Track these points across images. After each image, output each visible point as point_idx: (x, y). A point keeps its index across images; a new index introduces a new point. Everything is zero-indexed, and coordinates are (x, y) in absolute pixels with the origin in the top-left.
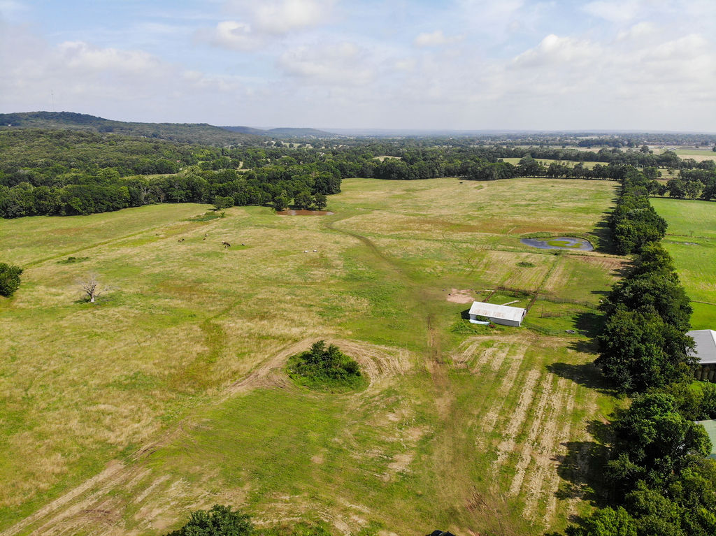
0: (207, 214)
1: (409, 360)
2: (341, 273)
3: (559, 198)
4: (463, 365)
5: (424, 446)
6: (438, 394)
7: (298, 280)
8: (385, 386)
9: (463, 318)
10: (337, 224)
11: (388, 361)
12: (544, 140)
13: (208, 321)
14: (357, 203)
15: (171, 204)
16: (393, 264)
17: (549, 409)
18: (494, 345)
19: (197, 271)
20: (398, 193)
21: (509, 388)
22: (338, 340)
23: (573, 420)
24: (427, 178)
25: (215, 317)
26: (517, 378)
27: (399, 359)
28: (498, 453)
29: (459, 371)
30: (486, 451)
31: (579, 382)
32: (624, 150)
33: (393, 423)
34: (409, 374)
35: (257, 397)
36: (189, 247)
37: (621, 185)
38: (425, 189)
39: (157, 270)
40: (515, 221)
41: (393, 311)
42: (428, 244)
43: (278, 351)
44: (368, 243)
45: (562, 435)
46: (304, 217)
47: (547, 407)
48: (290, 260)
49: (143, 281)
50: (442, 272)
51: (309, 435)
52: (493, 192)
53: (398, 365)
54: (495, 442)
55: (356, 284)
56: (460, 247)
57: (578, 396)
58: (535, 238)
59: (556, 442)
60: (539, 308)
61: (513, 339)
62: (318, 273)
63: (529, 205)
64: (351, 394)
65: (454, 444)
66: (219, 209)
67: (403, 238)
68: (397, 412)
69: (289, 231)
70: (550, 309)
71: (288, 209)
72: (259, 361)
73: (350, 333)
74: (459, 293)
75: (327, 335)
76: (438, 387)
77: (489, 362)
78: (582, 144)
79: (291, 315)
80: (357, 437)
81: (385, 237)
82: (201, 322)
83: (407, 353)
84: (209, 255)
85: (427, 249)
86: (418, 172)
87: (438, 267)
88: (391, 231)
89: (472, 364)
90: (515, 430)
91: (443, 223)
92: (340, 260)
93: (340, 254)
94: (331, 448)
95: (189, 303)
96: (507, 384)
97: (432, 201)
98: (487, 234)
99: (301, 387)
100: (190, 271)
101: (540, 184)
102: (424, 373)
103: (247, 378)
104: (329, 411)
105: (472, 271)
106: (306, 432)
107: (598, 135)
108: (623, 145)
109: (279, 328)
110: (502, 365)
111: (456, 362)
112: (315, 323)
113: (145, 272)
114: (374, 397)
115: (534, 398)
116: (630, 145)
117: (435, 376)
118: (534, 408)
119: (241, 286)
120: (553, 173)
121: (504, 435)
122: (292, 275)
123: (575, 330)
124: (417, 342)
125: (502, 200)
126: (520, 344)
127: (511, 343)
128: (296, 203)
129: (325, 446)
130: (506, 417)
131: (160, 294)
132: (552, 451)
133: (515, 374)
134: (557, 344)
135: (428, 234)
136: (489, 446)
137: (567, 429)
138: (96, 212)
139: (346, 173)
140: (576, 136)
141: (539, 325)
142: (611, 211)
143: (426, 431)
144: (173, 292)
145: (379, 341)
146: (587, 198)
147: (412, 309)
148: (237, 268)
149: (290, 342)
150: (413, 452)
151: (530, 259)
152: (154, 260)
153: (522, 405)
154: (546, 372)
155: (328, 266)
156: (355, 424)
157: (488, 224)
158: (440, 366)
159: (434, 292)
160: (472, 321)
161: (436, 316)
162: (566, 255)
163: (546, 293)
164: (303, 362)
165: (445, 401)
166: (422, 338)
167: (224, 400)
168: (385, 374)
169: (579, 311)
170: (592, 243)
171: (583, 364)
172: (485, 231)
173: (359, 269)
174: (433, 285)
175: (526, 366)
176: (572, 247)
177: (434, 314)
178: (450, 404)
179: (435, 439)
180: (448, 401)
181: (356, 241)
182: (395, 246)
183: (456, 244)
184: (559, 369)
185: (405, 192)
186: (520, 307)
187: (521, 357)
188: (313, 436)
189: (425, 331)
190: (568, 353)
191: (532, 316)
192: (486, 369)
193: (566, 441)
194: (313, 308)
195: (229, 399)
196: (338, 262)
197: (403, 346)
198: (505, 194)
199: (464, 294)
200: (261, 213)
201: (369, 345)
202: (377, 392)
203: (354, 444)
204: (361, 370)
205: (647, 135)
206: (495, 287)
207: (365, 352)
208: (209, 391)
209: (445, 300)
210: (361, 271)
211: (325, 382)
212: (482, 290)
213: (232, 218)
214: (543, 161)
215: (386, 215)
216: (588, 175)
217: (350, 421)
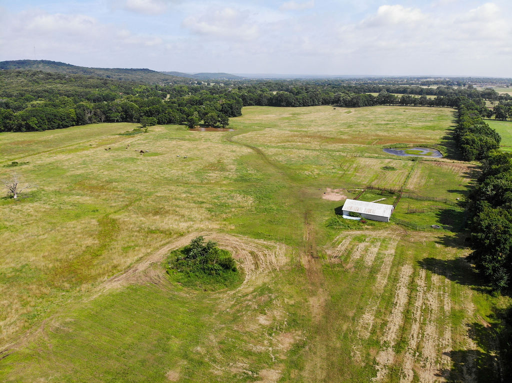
0: (134, 130)
1: (285, 255)
2: (233, 175)
3: (410, 120)
4: (336, 261)
5: (295, 358)
6: (312, 291)
7: (196, 180)
8: (260, 283)
9: (336, 214)
10: (235, 138)
11: (265, 255)
12: (395, 81)
13: (107, 216)
14: (253, 122)
15: (109, 124)
16: (278, 168)
17: (426, 310)
18: (366, 240)
19: (112, 173)
20: (286, 116)
21: (383, 285)
22: (221, 234)
23: (454, 324)
24: (309, 106)
25: (115, 212)
26: (391, 274)
27: (275, 254)
28: (377, 367)
29: (333, 266)
30: (363, 364)
31: (452, 278)
32: (456, 88)
33: (263, 326)
34: (284, 269)
35: (129, 294)
36: (112, 154)
37: (457, 111)
38: (307, 113)
39: (79, 172)
40: (377, 135)
41: (275, 207)
42: (308, 153)
43: (162, 245)
44: (259, 152)
45: (444, 342)
46: (210, 132)
47: (424, 307)
48: (192, 165)
49: (64, 181)
50: (318, 174)
51: (170, 343)
52: (359, 115)
53: (274, 260)
54: (373, 352)
55: (244, 184)
56: (333, 155)
57: (453, 294)
58: (394, 148)
59: (439, 350)
60: (404, 205)
61: (383, 234)
62: (214, 175)
63: (388, 124)
64: (224, 292)
65: (328, 355)
66: (145, 126)
67: (288, 148)
68: (269, 313)
69: (196, 142)
70: (415, 206)
71: (199, 126)
72: (140, 256)
73: (233, 228)
74: (333, 192)
75: (211, 230)
76: (313, 284)
77: (362, 257)
78: (423, 84)
79: (182, 211)
80: (222, 346)
81: (273, 147)
82: (101, 216)
83: (284, 247)
84: (126, 160)
85: (307, 157)
86: (301, 101)
87: (316, 170)
88: (279, 143)
89: (346, 259)
90: (394, 336)
91: (320, 137)
92: (234, 164)
93: (234, 160)
94: (192, 360)
95: (96, 199)
96: (381, 281)
97: (312, 121)
98: (356, 145)
99: (176, 283)
100: (106, 173)
101: (395, 110)
102: (299, 268)
103: (125, 273)
104: (197, 312)
105: (344, 174)
106: (168, 338)
107: (435, 78)
108: (454, 85)
109: (169, 223)
110: (375, 260)
111: (330, 257)
112: (203, 218)
113: (68, 174)
114: (247, 295)
115: (410, 297)
116: (459, 84)
117: (310, 271)
118: (411, 308)
119: (145, 185)
120: (404, 102)
121: (382, 342)
122: (191, 176)
123: (440, 225)
124: (294, 236)
125: (366, 121)
126: (390, 239)
127: (382, 238)
128: (205, 123)
129: (186, 357)
130: (383, 320)
131: (74, 192)
132: (436, 363)
133: (388, 269)
134: (425, 239)
135: (308, 145)
136: (366, 357)
137: (448, 335)
138: (49, 129)
139: (247, 102)
140: (418, 79)
141: (407, 220)
142: (453, 128)
143: (297, 338)
144: (86, 190)
145: (258, 235)
146: (432, 119)
147: (291, 206)
148: (146, 171)
149: (175, 236)
150: (282, 366)
151: (392, 164)
152: (80, 164)
153: (398, 305)
154: (418, 268)
155: (223, 169)
156: (222, 329)
157: (356, 138)
158: (315, 260)
159: (311, 191)
160: (345, 217)
161: (313, 212)
162: (422, 161)
163: (408, 191)
164: (182, 256)
165: (319, 301)
166: (299, 232)
167: (94, 297)
168: (261, 270)
169: (440, 207)
170: (441, 152)
171: (453, 259)
172: (354, 143)
173: (249, 172)
174: (311, 185)
175: (398, 262)
176: (425, 155)
177: (311, 210)
178: (324, 304)
179: (307, 348)
180: (322, 300)
181: (250, 150)
182: (281, 154)
183: (330, 153)
184: (430, 265)
185: (291, 116)
186: (387, 204)
187: (393, 251)
188: (175, 344)
189: (302, 225)
190: (436, 248)
191: (399, 212)
192: (359, 264)
193: (449, 349)
194: (204, 205)
195: (100, 296)
196: (232, 166)
197: (280, 240)
198: (368, 116)
199: (337, 193)
200: (177, 129)
201: (249, 239)
202: (251, 289)
203: (218, 355)
204: (237, 266)
205: (470, 79)
206: (364, 187)
207: (244, 246)
208: (84, 287)
209: (321, 198)
210: (250, 174)
211: (199, 278)
212: (353, 190)
213: (153, 133)
214: (396, 95)
215: (275, 131)
216: (431, 104)
217: (218, 325)
